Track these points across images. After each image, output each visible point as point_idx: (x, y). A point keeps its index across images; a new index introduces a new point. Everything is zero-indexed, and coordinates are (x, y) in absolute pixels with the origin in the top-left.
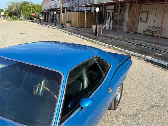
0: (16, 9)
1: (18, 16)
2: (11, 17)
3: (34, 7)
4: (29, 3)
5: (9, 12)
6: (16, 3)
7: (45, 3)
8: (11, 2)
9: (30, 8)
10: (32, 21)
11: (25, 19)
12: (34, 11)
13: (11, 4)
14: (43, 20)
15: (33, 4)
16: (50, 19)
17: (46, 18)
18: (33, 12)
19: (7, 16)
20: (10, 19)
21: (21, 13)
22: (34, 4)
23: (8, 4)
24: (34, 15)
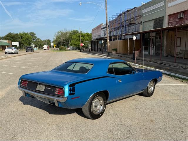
0: (64, 39)
1: (66, 46)
2: (58, 48)
3: (83, 36)
4: (78, 32)
5: (56, 42)
6: (65, 32)
7: (95, 32)
8: (59, 32)
9: (79, 37)
10: (81, 51)
11: (73, 50)
12: (83, 40)
13: (59, 33)
14: (92, 49)
15: (82, 33)
16: (98, 47)
17: (95, 47)
18: (82, 42)
19: (55, 47)
20: (57, 50)
21: (69, 43)
22: (84, 33)
23: (56, 33)
24: (83, 45)
